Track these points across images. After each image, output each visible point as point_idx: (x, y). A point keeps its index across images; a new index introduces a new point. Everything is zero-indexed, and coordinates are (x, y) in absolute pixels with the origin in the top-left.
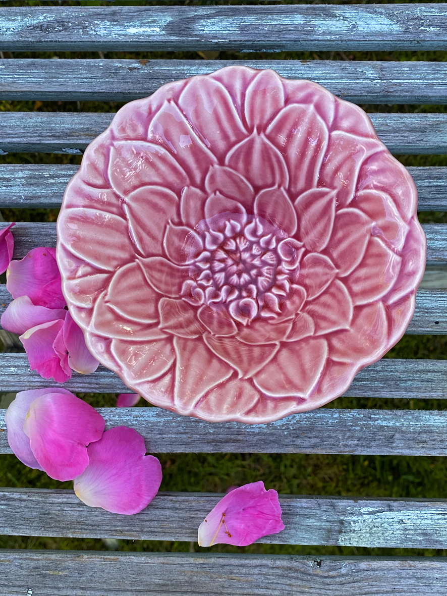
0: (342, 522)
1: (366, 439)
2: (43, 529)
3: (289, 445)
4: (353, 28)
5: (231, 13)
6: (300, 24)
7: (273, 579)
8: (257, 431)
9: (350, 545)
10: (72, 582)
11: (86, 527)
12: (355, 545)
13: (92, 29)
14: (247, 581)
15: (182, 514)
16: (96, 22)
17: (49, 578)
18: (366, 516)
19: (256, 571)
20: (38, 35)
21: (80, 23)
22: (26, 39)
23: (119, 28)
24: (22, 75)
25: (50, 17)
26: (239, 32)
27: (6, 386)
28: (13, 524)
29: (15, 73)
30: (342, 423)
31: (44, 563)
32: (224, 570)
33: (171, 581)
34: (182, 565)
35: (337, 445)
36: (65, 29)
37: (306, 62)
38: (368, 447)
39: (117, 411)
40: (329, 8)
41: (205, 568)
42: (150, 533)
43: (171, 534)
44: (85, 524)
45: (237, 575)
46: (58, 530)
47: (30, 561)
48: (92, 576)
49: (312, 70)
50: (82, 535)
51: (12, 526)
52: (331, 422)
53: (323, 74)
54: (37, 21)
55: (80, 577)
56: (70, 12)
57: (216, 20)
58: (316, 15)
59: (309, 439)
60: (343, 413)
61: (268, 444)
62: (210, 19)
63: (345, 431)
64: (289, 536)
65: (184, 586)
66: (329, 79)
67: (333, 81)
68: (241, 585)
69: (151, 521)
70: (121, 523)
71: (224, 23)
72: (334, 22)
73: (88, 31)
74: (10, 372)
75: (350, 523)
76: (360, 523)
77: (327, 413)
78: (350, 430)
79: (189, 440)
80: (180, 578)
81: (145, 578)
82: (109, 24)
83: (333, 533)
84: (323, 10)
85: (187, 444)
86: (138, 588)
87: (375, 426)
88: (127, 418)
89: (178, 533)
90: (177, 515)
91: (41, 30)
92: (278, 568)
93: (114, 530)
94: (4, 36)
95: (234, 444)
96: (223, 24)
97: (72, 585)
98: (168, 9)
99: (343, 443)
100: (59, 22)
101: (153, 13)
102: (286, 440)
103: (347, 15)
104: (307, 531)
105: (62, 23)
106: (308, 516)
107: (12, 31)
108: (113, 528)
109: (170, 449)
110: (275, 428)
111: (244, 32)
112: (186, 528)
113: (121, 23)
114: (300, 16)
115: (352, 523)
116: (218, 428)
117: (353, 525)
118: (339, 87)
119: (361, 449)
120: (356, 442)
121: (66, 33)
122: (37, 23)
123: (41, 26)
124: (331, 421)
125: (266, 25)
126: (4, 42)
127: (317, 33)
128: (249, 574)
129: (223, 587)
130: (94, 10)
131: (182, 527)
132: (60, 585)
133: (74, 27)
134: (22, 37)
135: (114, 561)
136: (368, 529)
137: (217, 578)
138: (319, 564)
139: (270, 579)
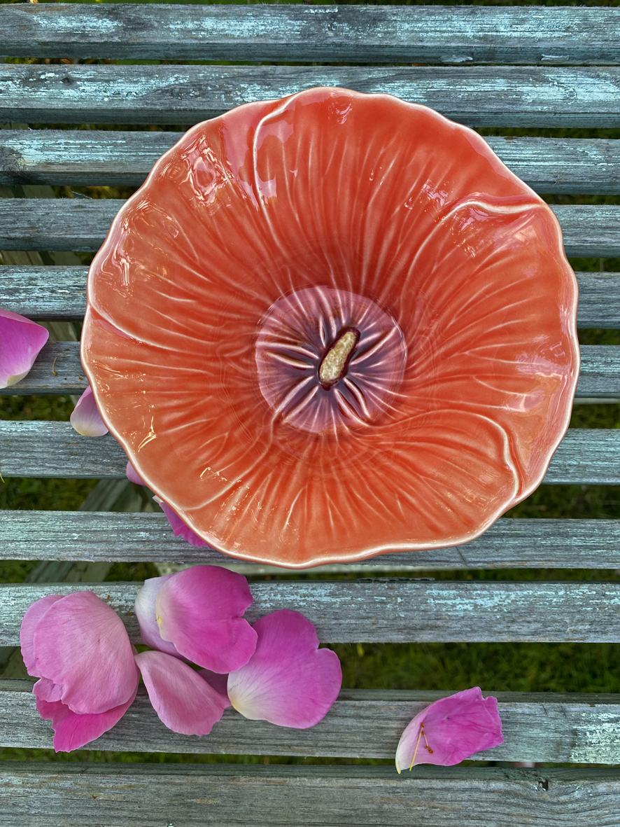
0: (575, 732)
1: (600, 623)
2: (186, 743)
3: (503, 632)
4: (571, 96)
5: (414, 76)
6: (503, 90)
7: (487, 807)
8: (462, 614)
9: (585, 762)
10: (226, 813)
11: (243, 741)
12: (592, 761)
13: (237, 94)
14: (454, 810)
15: (367, 723)
16: (242, 85)
17: (196, 808)
18: (607, 724)
19: (465, 796)
20: (167, 101)
21: (221, 87)
22: (153, 107)
23: (272, 93)
24: (149, 152)
25: (182, 79)
26: (426, 100)
27: (134, 556)
28: (148, 737)
29: (138, 150)
30: (569, 602)
31: (189, 788)
32: (423, 796)
33: (355, 810)
34: (368, 789)
35: (564, 631)
36: (203, 94)
37: (512, 139)
38: (603, 633)
39: (279, 588)
40: (540, 72)
41: (399, 792)
42: (327, 748)
43: (353, 750)
44: (242, 737)
45: (440, 802)
46: (206, 744)
47: (170, 786)
48: (251, 805)
49: (520, 150)
50: (238, 751)
51: (145, 740)
52: (555, 602)
53: (533, 154)
54: (167, 84)
55: (236, 807)
56: (208, 72)
57: (396, 84)
58: (524, 80)
59: (528, 624)
60: (570, 589)
61: (476, 631)
62: (389, 83)
63: (574, 612)
64: (507, 751)
65: (372, 817)
66: (542, 161)
67: (547, 164)
68: (446, 815)
69: (328, 732)
70: (289, 735)
71: (407, 89)
72: (547, 89)
73: (232, 97)
74: (140, 537)
75: (586, 734)
76: (598, 734)
77: (551, 589)
78: (579, 611)
79: (374, 627)
80: (367, 806)
81: (321, 807)
82: (259, 88)
83: (563, 747)
84: (532, 73)
85: (371, 632)
86: (313, 821)
87: (611, 605)
88: (292, 598)
89: (363, 748)
90: (362, 725)
91: (172, 95)
92: (493, 792)
93: (281, 745)
94: (125, 102)
95: (433, 632)
96: (405, 89)
97: (225, 817)
98: (334, 70)
99: (571, 628)
100: (195, 85)
101: (315, 74)
102: (499, 626)
103: (563, 80)
104: (530, 744)
105: (198, 87)
106: (531, 725)
107: (134, 96)
108: (279, 743)
109: (348, 638)
110: (485, 611)
111: (432, 100)
112: (373, 742)
113: (274, 87)
114: (502, 80)
115: (588, 733)
116: (412, 610)
117: (590, 736)
118: (554, 171)
119: (594, 635)
120: (587, 627)
121: (204, 100)
122: (167, 86)
123: (172, 90)
124: (555, 600)
125: (460, 91)
126: (125, 110)
127: (524, 103)
128: (456, 801)
129: (423, 818)
130: (240, 70)
131: (368, 741)
132: (210, 818)
133: (215, 92)
134: (147, 104)
135: (280, 785)
136: (609, 741)
137: (414, 806)
138: (546, 786)
139: (483, 807)
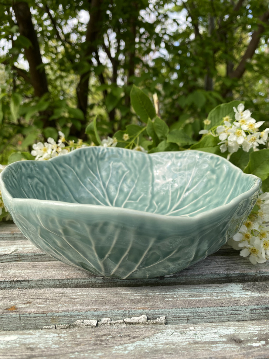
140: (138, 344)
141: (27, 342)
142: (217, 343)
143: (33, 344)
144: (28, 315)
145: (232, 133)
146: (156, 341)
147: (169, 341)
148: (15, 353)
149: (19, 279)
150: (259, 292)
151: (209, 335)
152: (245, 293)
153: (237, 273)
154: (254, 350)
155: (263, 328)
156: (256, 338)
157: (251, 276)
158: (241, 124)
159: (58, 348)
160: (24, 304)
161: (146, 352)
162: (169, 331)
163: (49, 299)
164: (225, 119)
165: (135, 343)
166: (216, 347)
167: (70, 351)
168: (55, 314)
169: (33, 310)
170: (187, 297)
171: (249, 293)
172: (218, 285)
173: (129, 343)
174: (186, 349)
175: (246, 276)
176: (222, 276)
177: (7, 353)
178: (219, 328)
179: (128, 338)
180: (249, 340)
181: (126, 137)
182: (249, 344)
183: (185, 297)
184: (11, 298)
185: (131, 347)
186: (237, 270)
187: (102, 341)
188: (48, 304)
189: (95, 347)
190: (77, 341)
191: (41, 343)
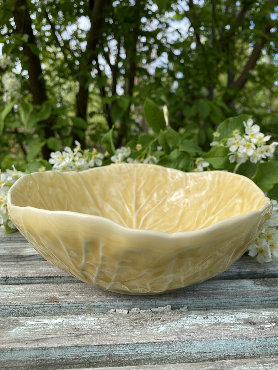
140: (168, 325)
141: (73, 324)
142: (235, 324)
143: (78, 325)
144: (68, 305)
145: (241, 145)
146: (183, 323)
147: (194, 323)
148: (63, 332)
149: (52, 275)
150: (268, 286)
151: (227, 319)
152: (256, 287)
153: (248, 272)
154: (266, 330)
155: (273, 313)
156: (268, 321)
157: (260, 274)
158: (251, 137)
159: (100, 328)
160: (63, 295)
161: (176, 331)
162: (193, 316)
163: (83, 292)
164: (234, 132)
165: (166, 324)
166: (234, 327)
167: (111, 330)
168: (91, 304)
169: (72, 300)
170: (206, 290)
171: (260, 287)
172: (232, 281)
173: (161, 325)
174: (209, 329)
175: (256, 274)
176: (234, 274)
177: (56, 332)
178: (235, 314)
179: (159, 321)
180: (262, 322)
181: (139, 147)
182: (262, 326)
183: (204, 291)
184: (50, 291)
185: (162, 328)
186: (247, 269)
187: (136, 323)
188: (84, 296)
189: (131, 328)
190: (116, 323)
191: (85, 325)
